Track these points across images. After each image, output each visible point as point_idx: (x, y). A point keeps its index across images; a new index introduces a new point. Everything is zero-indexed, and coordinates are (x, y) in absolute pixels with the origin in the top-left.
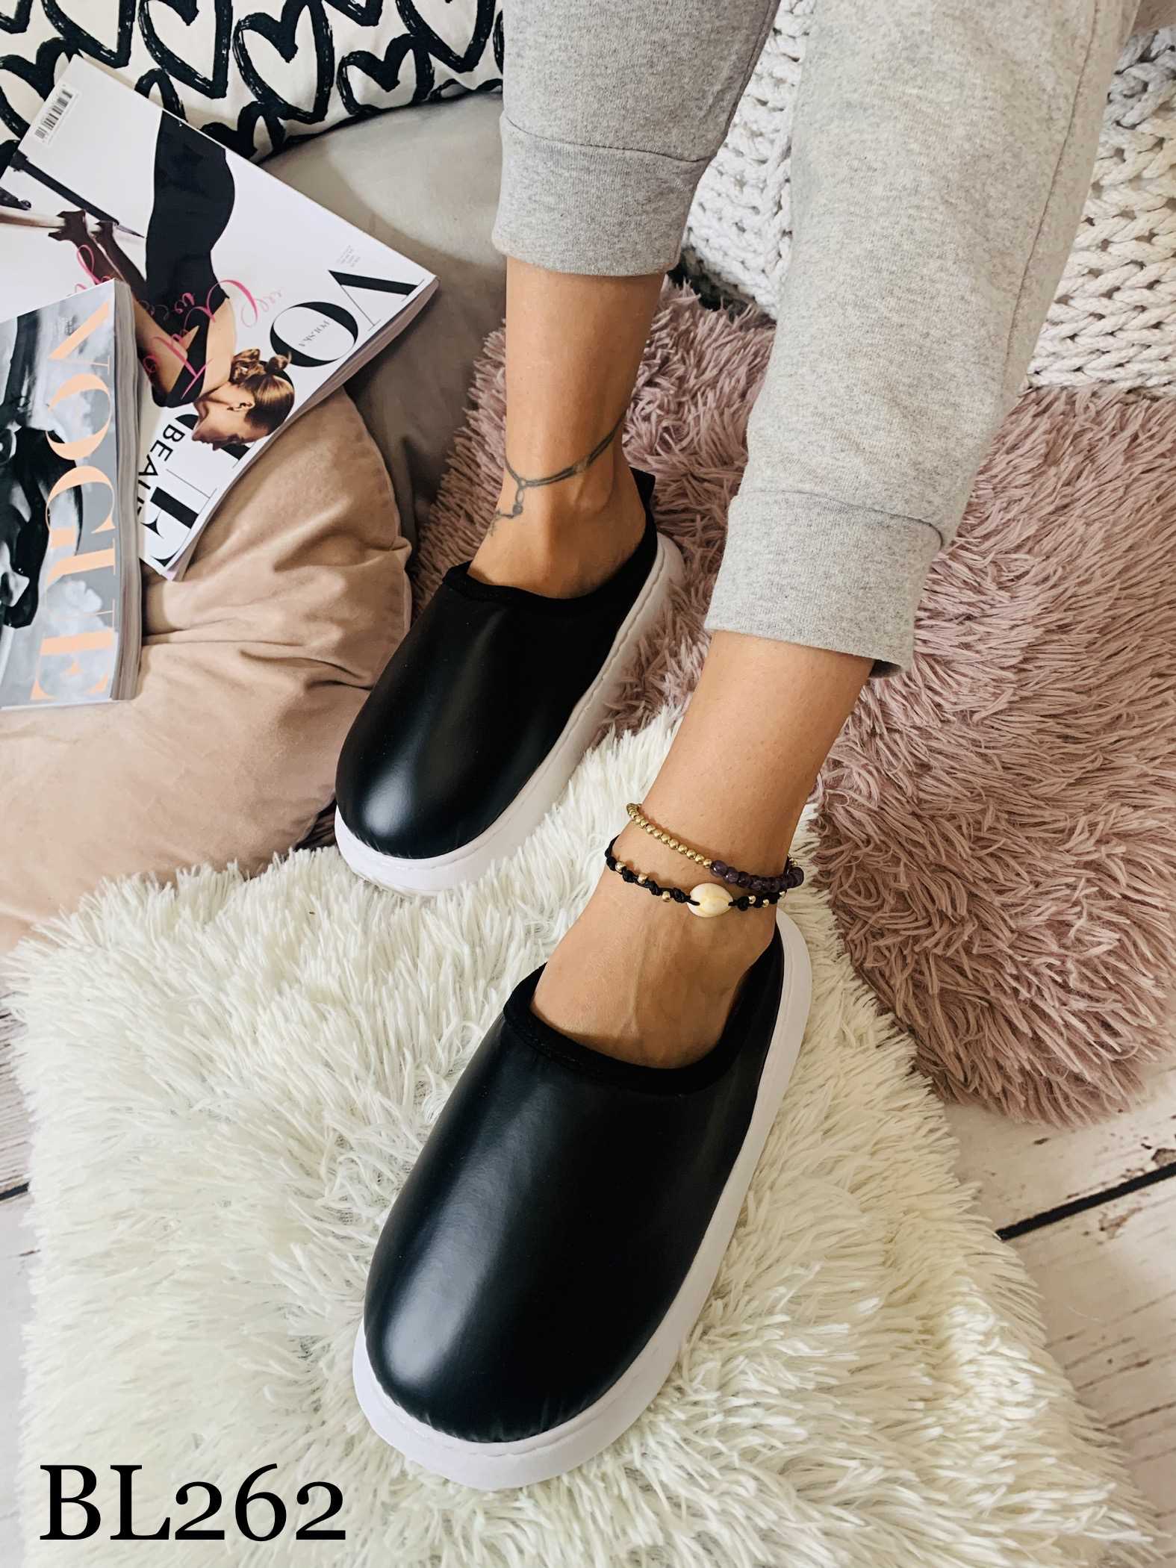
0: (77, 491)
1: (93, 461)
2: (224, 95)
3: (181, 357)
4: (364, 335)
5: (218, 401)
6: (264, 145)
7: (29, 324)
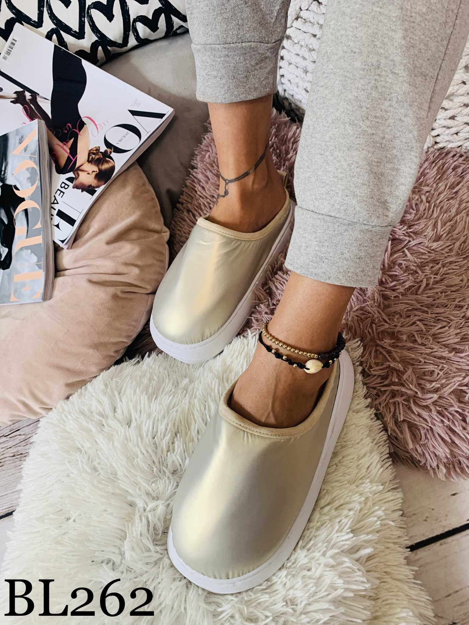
0: (26, 211)
1: (32, 198)
2: (84, 38)
3: (67, 152)
5: (83, 171)
7: (5, 140)
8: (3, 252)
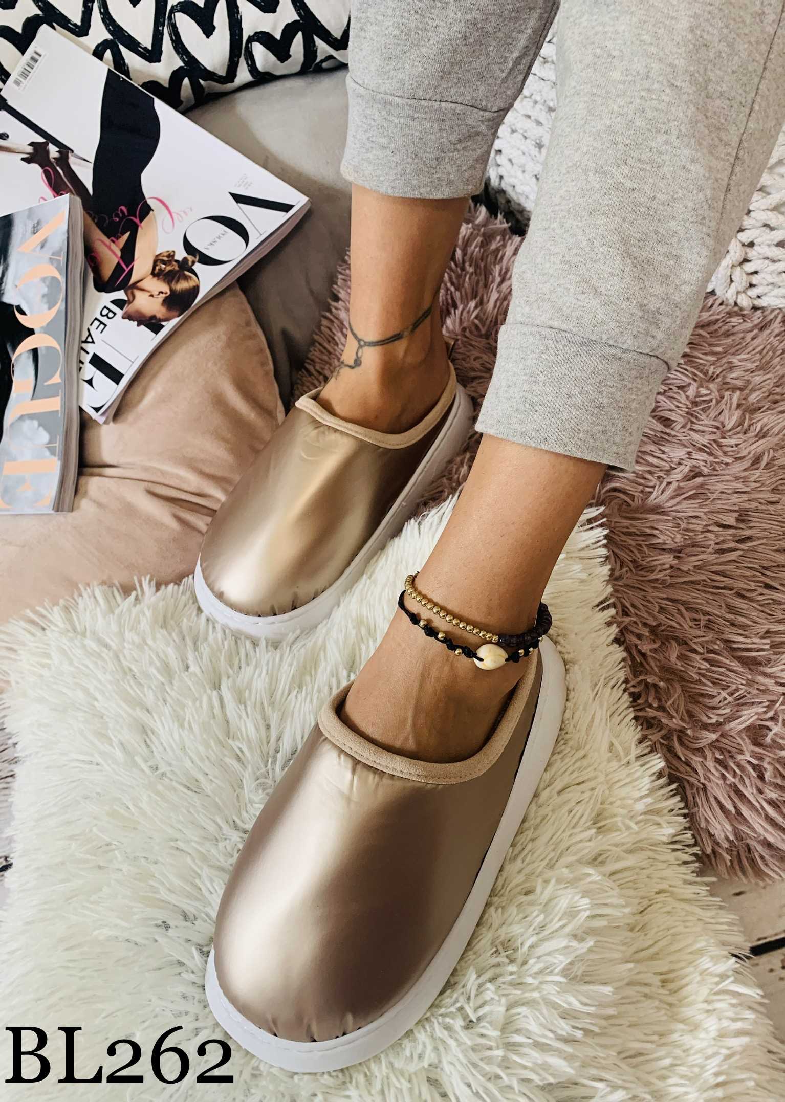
0: (35, 352)
2: (159, 61)
3: (116, 255)
4: (254, 242)
5: (142, 290)
6: (188, 100)
7: (6, 224)
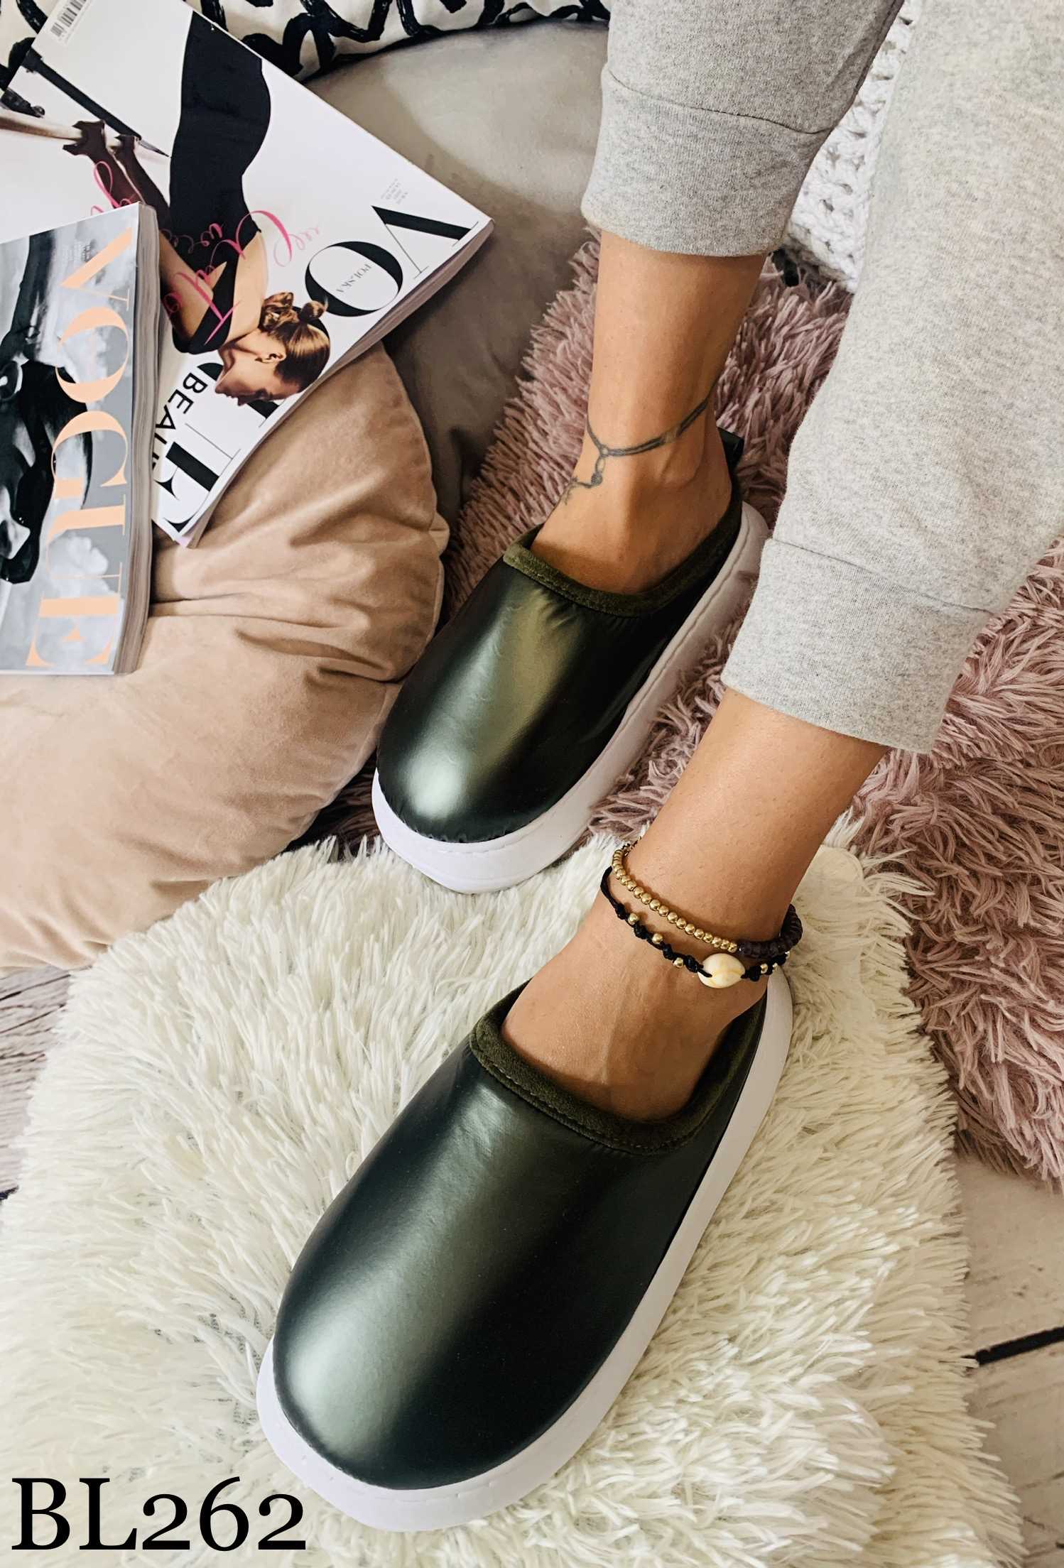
0: (87, 437)
1: (105, 406)
3: (207, 298)
5: (246, 351)
6: (311, 63)
7: (42, 246)
8: (16, 536)
